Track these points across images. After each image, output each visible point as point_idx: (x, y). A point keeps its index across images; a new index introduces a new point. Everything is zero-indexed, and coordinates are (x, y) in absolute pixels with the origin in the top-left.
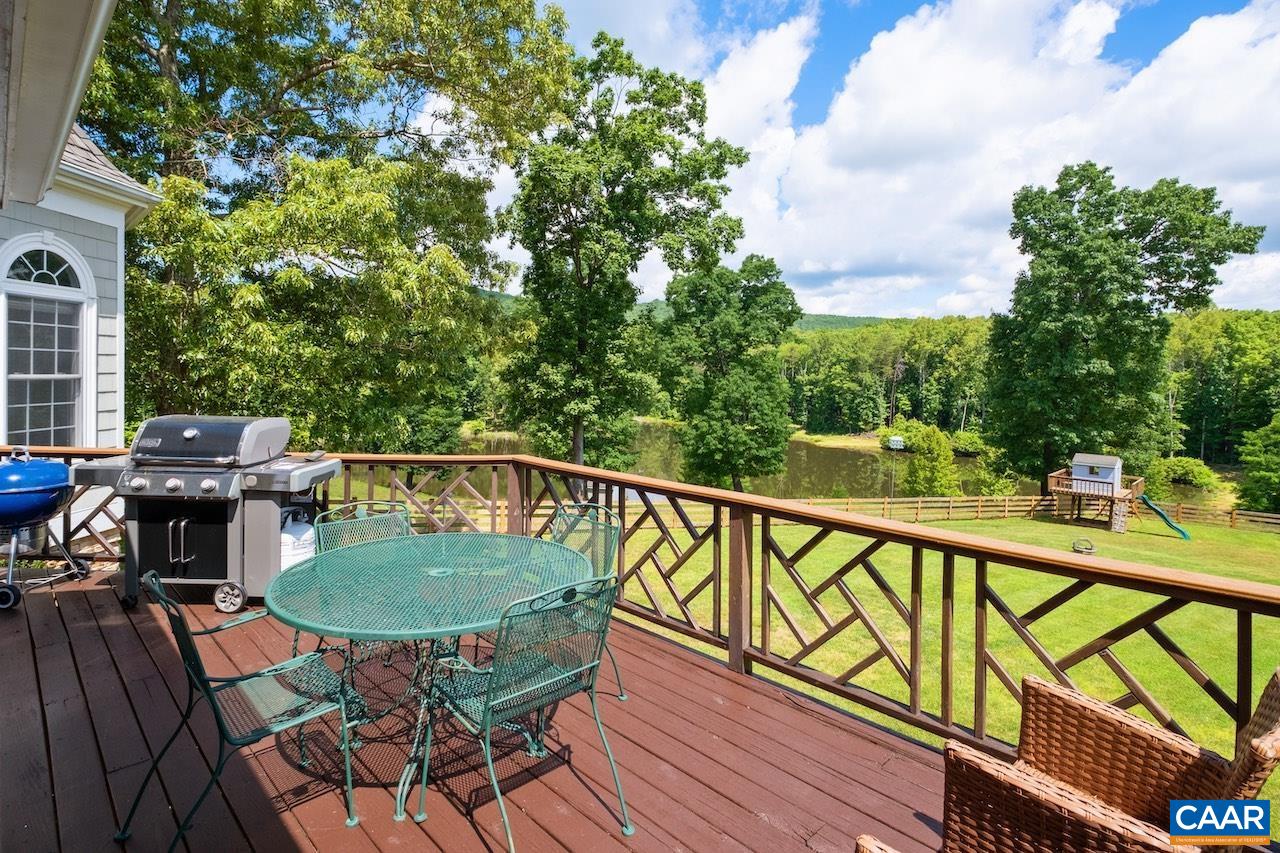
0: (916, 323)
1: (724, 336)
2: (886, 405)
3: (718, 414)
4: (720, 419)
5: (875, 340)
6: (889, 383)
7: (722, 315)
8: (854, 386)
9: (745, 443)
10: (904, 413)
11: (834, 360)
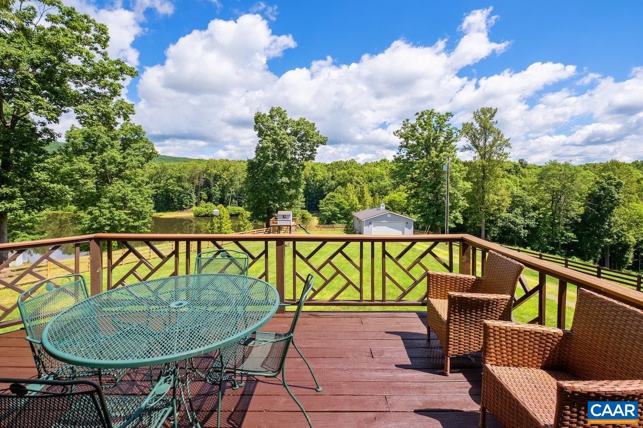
0: (209, 162)
1: (110, 163)
2: (195, 197)
3: (107, 205)
4: (109, 208)
5: (190, 168)
6: (197, 187)
7: (109, 152)
8: (180, 189)
9: (125, 220)
10: (204, 200)
11: (169, 177)
